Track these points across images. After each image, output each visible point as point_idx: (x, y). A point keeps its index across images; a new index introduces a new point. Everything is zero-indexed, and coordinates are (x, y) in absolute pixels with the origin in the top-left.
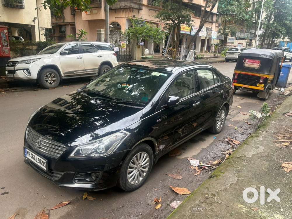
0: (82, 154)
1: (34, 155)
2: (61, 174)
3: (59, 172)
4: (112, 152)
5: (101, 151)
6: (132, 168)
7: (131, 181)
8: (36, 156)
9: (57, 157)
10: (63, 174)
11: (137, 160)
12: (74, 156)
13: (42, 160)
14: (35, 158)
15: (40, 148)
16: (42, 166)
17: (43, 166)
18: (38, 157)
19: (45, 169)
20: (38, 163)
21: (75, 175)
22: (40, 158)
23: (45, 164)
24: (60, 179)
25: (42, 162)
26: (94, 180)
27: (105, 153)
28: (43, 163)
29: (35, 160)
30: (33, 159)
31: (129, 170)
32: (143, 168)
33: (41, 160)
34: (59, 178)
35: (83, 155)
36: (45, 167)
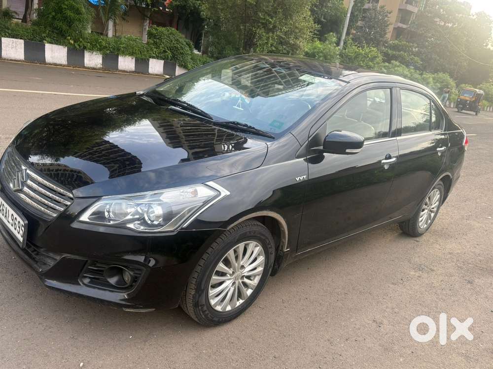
0: (110, 220)
1: (6, 205)
2: (53, 259)
3: (51, 255)
4: (179, 227)
5: (153, 221)
6: (223, 274)
7: (216, 304)
8: (9, 208)
9: (52, 218)
10: (58, 258)
11: (237, 258)
12: (88, 220)
13: (19, 219)
14: (6, 213)
15: (21, 191)
16: (15, 232)
17: (19, 233)
18: (11, 212)
19: (21, 239)
20: (9, 226)
21: (86, 266)
22: (15, 215)
23: (23, 229)
24: (50, 270)
25: (17, 223)
26: (126, 286)
27: (163, 226)
28: (19, 227)
29: (6, 216)
30: (3, 215)
31: (215, 279)
32: (248, 277)
33: (16, 218)
34: (50, 267)
35: (112, 223)
36: (22, 237)
